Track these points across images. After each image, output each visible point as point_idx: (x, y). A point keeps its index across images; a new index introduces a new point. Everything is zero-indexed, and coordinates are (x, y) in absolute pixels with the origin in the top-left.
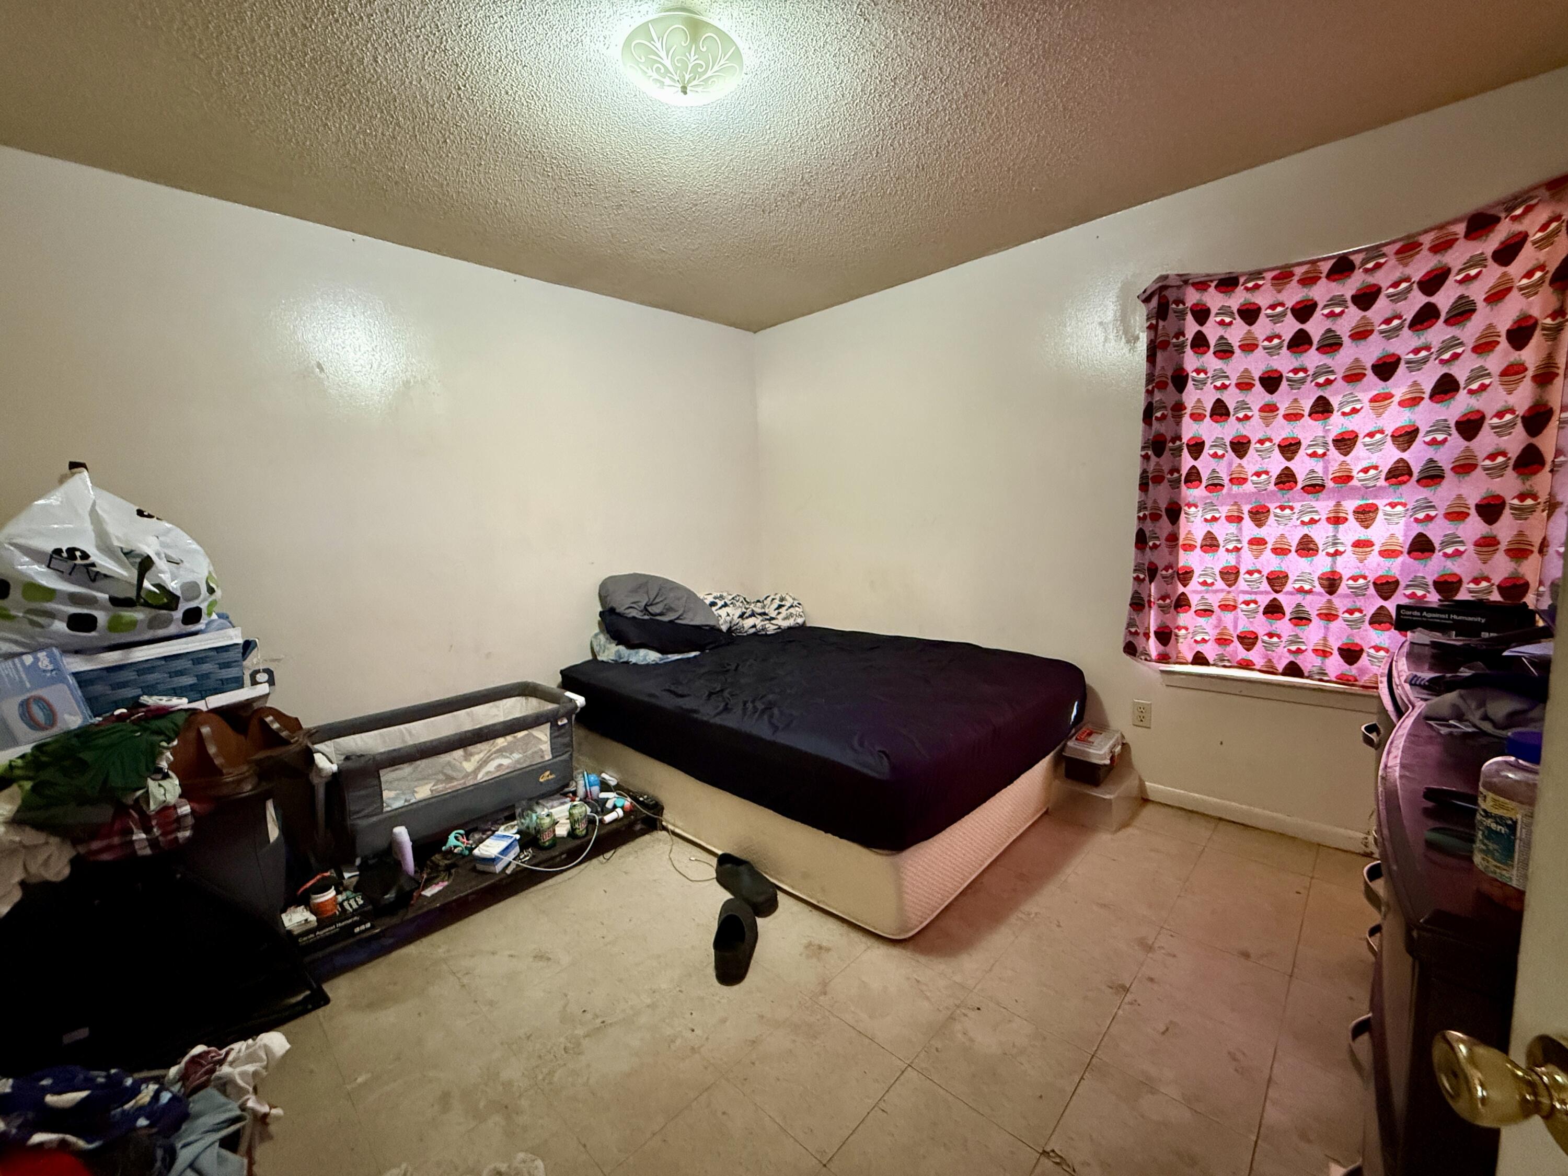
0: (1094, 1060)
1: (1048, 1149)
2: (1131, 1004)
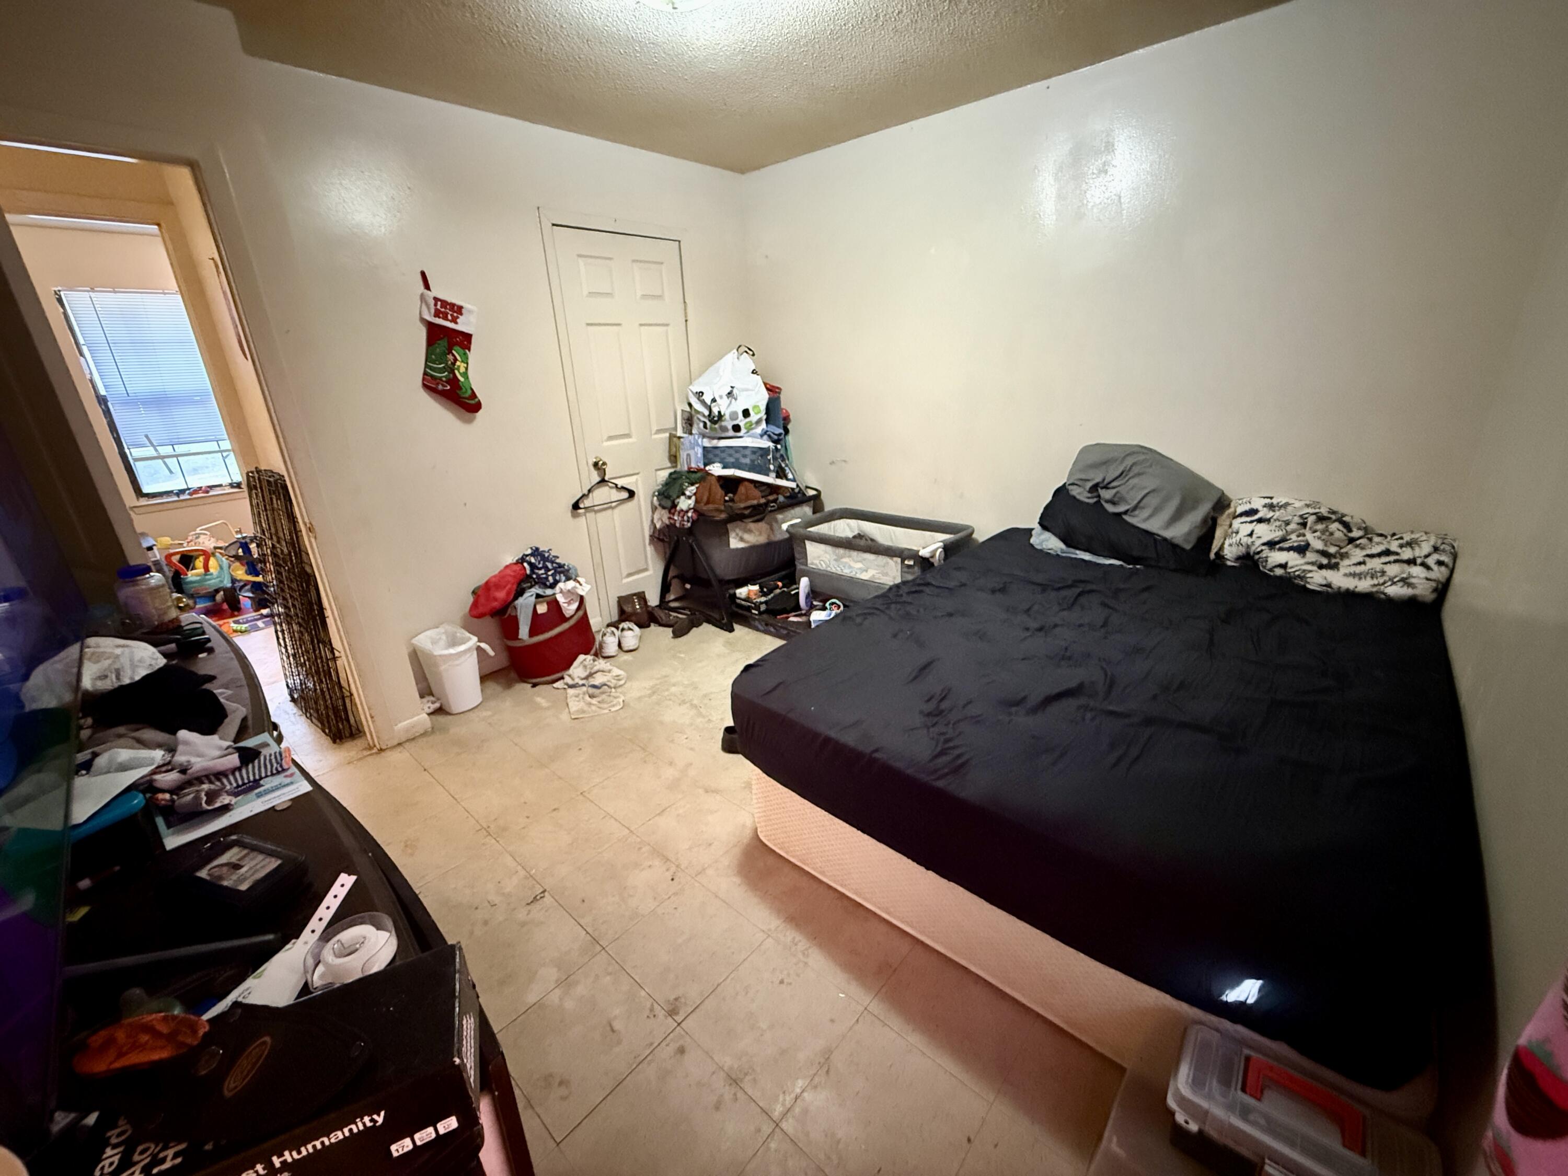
0: (598, 948)
1: (546, 894)
2: (652, 1010)
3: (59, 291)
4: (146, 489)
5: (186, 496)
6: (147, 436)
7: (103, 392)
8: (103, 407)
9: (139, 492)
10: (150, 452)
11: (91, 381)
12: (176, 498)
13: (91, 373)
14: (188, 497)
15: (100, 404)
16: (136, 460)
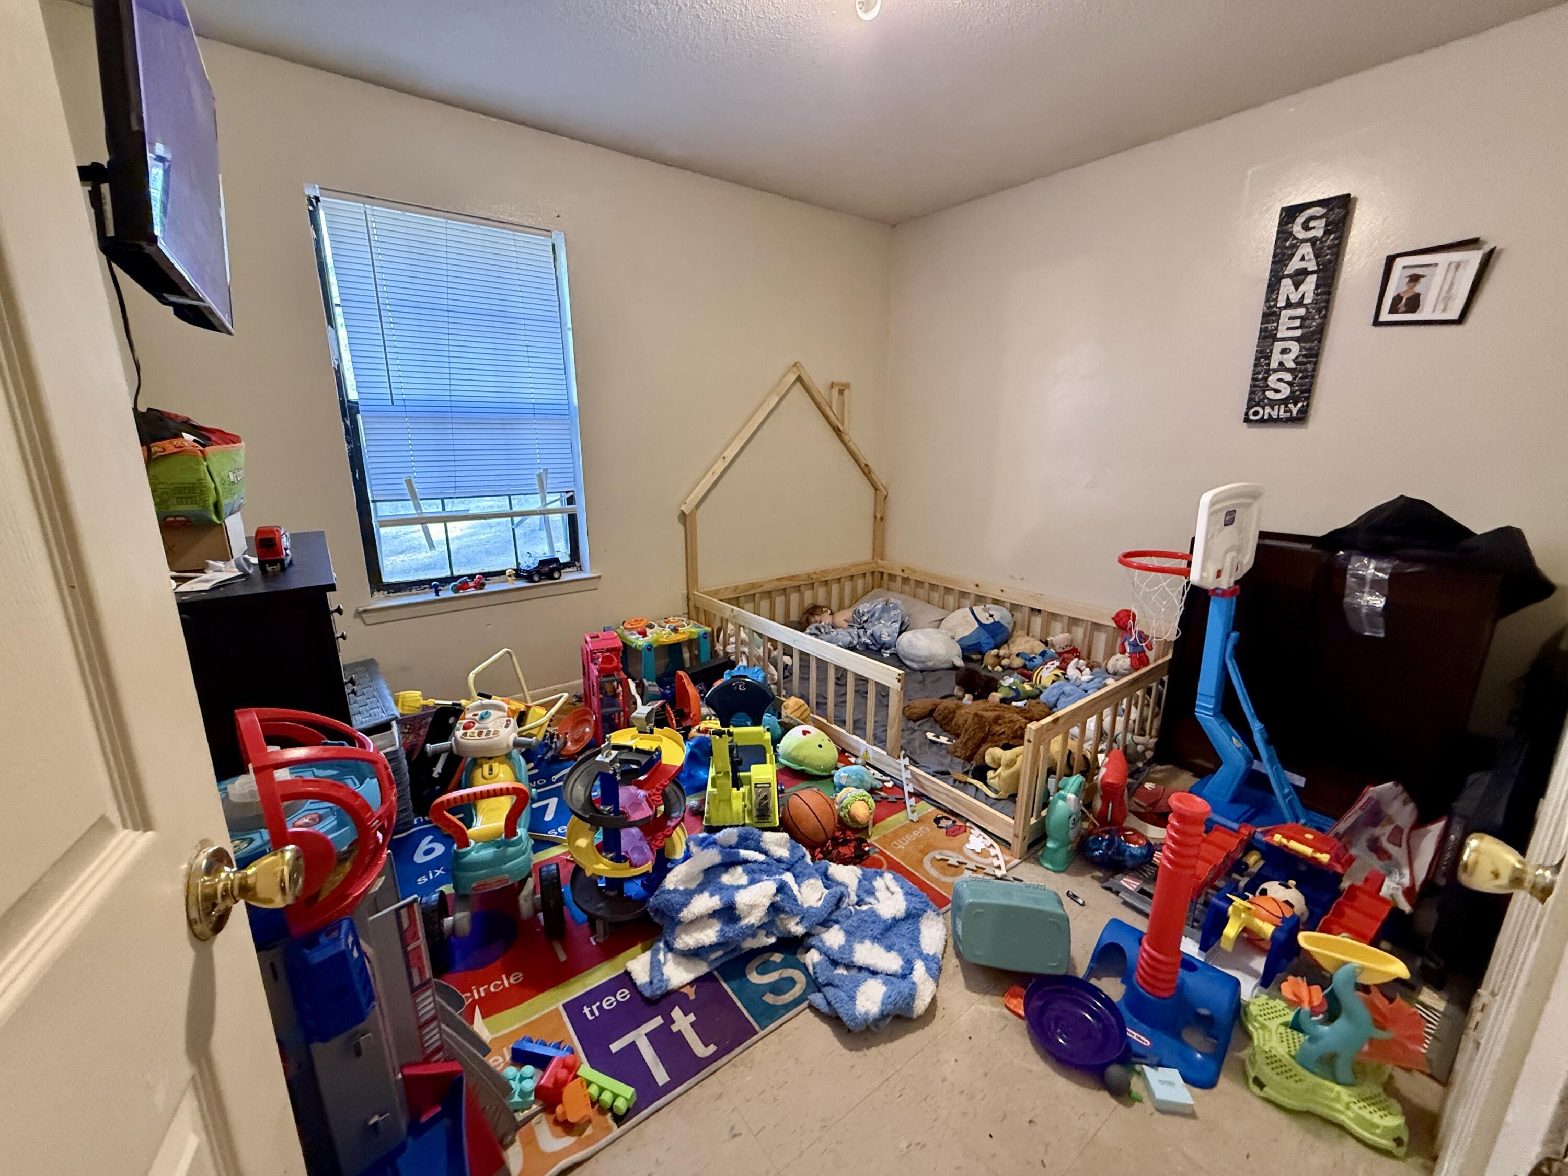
3: (317, 199)
4: (387, 578)
5: (446, 593)
6: (409, 482)
7: (353, 395)
8: (348, 422)
9: (376, 582)
10: (407, 509)
11: (338, 372)
12: (432, 596)
13: (340, 358)
14: (453, 595)
15: (344, 416)
16: (385, 524)
